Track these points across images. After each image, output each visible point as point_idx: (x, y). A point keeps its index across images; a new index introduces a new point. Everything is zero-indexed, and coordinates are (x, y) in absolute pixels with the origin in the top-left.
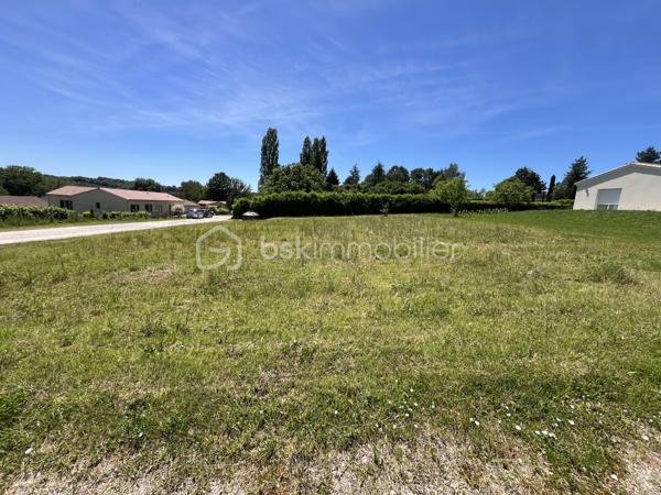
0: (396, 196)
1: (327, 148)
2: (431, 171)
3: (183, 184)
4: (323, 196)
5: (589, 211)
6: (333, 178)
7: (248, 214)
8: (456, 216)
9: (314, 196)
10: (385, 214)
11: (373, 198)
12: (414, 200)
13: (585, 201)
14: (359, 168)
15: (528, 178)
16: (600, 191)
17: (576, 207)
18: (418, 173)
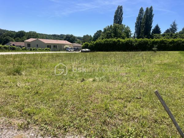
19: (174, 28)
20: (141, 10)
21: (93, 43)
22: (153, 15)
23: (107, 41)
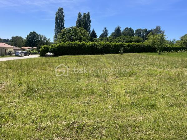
0: (127, 44)
1: (90, 19)
2: (146, 30)
3: (13, 38)
4: (88, 44)
6: (94, 35)
7: (48, 54)
8: (160, 54)
9: (83, 44)
10: (121, 53)
11: (115, 45)
12: (137, 46)
14: (107, 29)
18: (139, 31)
19: (105, 32)
20: (80, 15)
21: (55, 46)
22: (91, 20)
23: (71, 44)
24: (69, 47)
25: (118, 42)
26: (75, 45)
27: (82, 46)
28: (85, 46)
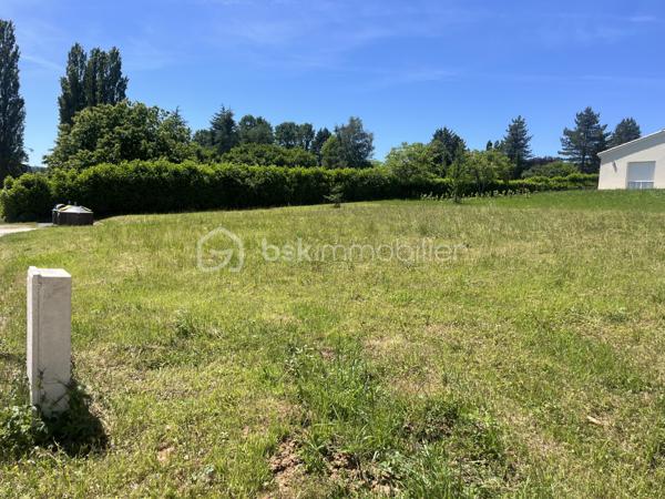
2: (308, 128)
4: (210, 171)
5: (618, 191)
9: (193, 171)
10: (337, 203)
11: (299, 176)
13: (612, 177)
15: (448, 144)
16: (630, 164)
17: (602, 186)
18: (288, 132)
24: (139, 181)
25: (307, 167)
26: (165, 174)
27: (189, 178)
28: (201, 180)
